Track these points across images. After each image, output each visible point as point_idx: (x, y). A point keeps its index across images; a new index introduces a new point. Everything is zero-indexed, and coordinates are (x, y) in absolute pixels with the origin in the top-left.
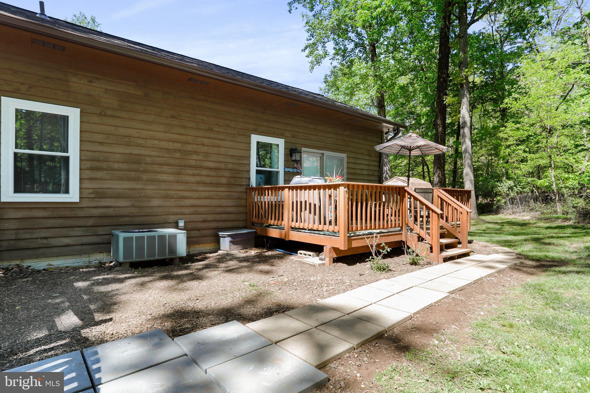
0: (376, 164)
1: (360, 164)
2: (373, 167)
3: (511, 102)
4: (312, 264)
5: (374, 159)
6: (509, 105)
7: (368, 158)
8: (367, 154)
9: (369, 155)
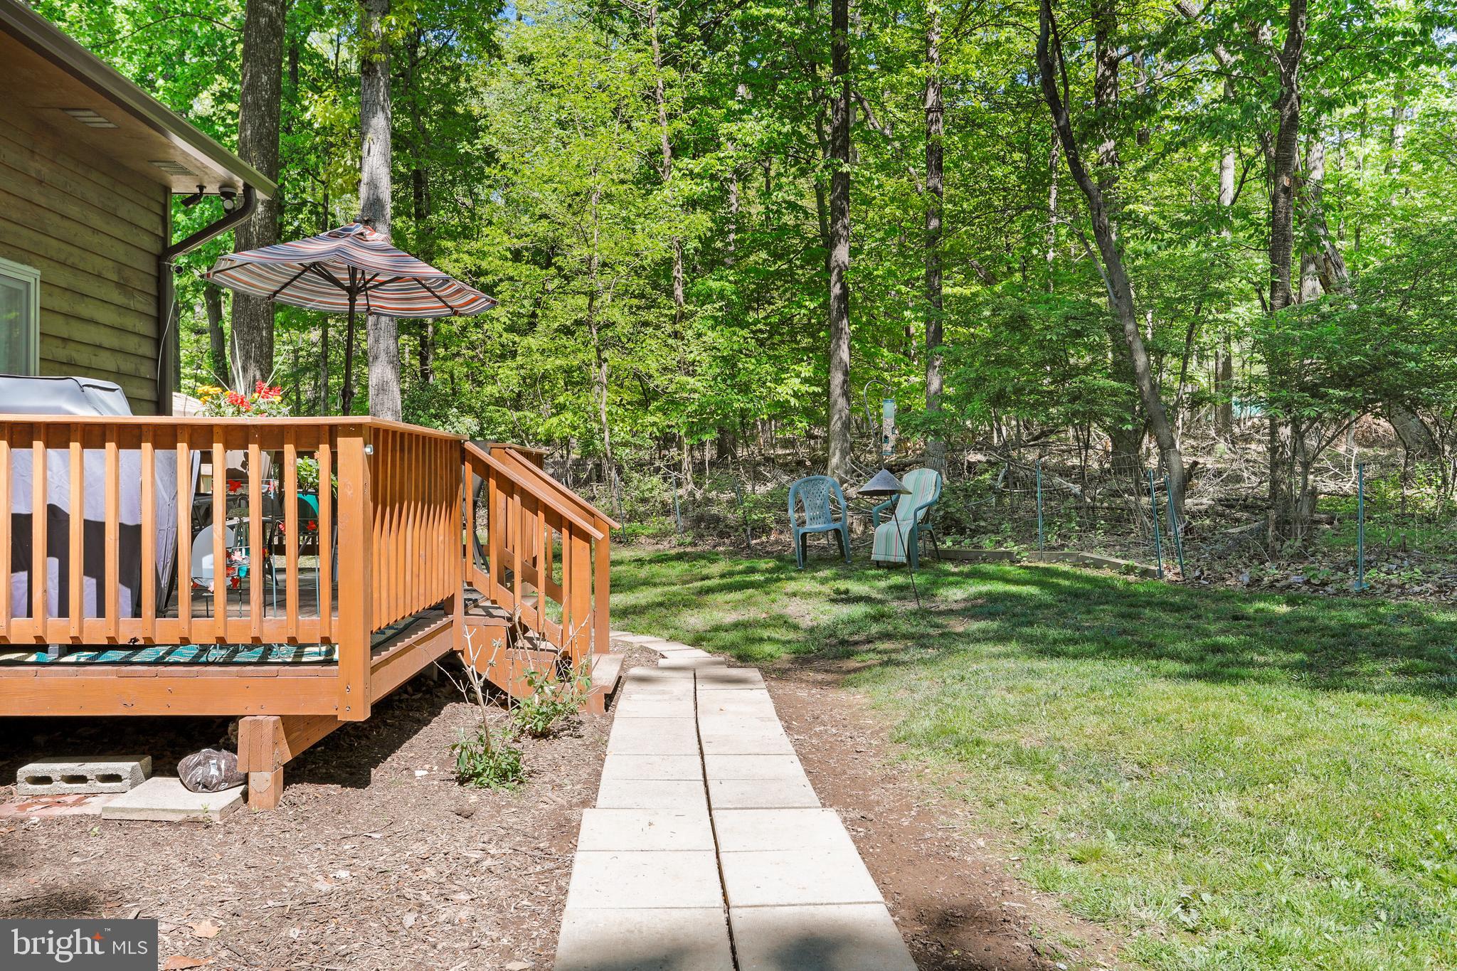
0: (146, 328)
1: (91, 321)
2: (136, 340)
3: (517, 166)
4: (176, 818)
5: (140, 307)
6: (510, 174)
7: (116, 296)
8: (115, 278)
9: (122, 286)
